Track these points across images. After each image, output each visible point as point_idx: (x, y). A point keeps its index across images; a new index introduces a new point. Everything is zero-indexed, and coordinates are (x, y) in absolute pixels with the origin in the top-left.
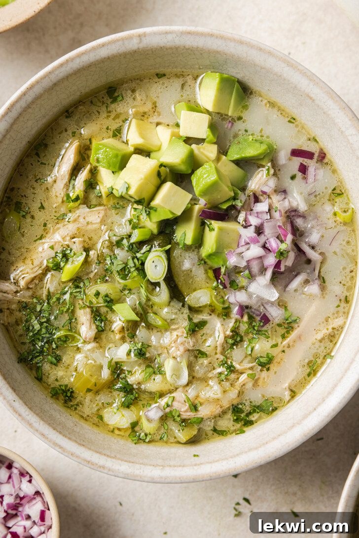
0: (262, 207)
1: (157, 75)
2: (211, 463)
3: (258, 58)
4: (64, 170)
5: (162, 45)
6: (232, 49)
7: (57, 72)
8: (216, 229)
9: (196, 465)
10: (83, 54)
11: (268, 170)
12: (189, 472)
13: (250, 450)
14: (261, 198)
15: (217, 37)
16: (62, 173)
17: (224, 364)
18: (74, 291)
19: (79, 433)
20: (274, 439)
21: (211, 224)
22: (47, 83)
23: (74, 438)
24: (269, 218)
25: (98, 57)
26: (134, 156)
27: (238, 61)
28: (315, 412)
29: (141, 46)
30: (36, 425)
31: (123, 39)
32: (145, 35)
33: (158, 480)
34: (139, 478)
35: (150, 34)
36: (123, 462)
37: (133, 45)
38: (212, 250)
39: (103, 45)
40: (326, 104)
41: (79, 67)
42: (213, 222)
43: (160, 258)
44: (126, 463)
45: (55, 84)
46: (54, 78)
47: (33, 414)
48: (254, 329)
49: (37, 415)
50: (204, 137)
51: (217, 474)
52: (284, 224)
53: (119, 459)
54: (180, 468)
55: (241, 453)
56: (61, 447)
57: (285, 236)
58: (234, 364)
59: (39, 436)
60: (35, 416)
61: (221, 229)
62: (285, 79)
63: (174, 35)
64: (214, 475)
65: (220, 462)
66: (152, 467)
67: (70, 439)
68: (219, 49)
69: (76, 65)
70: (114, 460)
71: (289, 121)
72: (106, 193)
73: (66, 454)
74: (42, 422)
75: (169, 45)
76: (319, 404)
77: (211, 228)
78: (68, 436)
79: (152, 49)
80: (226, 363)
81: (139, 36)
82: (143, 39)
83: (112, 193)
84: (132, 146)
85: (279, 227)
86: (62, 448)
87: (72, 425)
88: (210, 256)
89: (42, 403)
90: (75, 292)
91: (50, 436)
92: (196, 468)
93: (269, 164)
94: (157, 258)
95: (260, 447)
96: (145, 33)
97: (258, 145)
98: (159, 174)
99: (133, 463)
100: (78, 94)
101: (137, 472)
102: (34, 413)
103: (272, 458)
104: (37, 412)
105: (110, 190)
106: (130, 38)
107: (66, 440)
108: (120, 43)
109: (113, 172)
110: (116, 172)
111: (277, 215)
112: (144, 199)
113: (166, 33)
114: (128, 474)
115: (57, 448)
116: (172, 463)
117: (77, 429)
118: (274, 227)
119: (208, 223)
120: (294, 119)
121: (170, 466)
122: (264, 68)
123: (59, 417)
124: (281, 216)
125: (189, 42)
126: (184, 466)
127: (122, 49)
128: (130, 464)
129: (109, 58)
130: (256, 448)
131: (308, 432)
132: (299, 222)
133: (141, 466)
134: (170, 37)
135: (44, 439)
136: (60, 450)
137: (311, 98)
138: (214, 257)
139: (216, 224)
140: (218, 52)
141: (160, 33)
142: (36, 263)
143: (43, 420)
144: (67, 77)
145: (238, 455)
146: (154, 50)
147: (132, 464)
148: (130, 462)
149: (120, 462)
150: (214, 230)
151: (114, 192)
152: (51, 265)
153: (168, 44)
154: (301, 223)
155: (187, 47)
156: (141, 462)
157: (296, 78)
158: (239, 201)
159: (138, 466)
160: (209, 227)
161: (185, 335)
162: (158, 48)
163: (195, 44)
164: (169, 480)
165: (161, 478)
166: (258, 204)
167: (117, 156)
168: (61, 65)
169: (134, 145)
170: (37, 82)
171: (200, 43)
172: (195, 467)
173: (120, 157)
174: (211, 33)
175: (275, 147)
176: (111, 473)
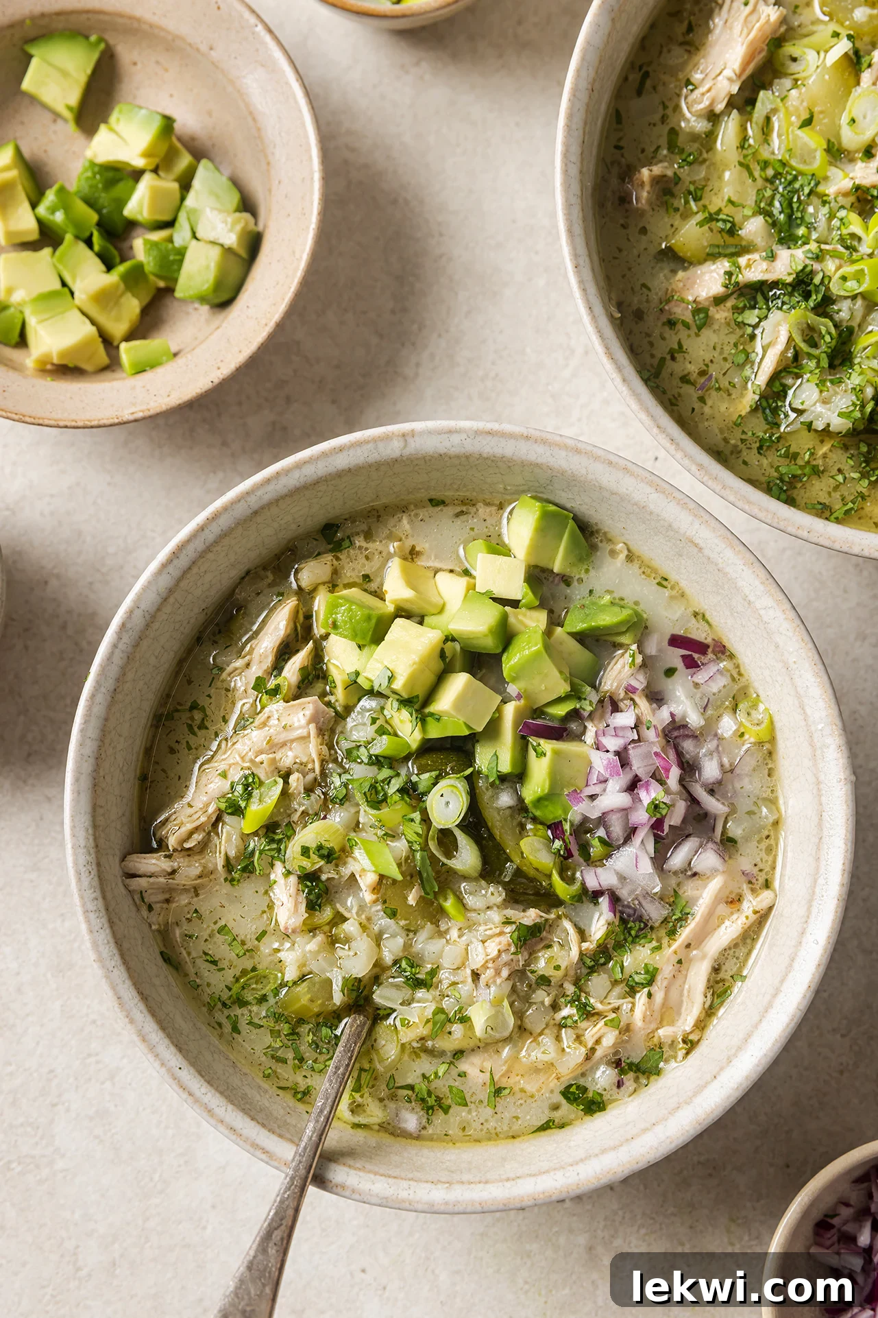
0: (625, 719)
1: (431, 500)
2: (534, 1175)
3: (606, 477)
4: (264, 645)
5: (442, 452)
6: (561, 461)
7: (259, 493)
8: (549, 754)
9: (508, 1180)
10: (306, 462)
11: (633, 656)
12: (495, 1193)
13: (604, 1151)
14: (621, 705)
15: (536, 441)
16: (262, 651)
17: (574, 1001)
18: (267, 848)
19: (295, 1126)
20: (645, 1130)
21: (539, 745)
22: (241, 511)
23: (288, 1136)
24: (636, 738)
25: (331, 469)
26: (399, 622)
27: (572, 481)
28: (716, 1081)
29: (407, 452)
30: (220, 1112)
31: (375, 440)
32: (413, 433)
33: (442, 1208)
34: (407, 1205)
35: (422, 433)
36: (377, 1177)
37: (394, 449)
38: (543, 790)
39: (341, 449)
40: (721, 555)
41: (298, 484)
42: (542, 741)
43: (455, 790)
44: (382, 1178)
45: (256, 513)
46: (254, 502)
47: (213, 1091)
48: (630, 934)
49: (221, 1093)
50: (519, 597)
51: (547, 1194)
52: (663, 749)
53: (370, 1172)
54: (481, 1185)
55: (588, 1158)
56: (265, 1151)
57: (667, 770)
58: (592, 1001)
59: (226, 1132)
60: (218, 1095)
61: (557, 753)
62: (651, 513)
63: (464, 436)
64: (541, 1196)
65: (552, 1173)
66: (429, 1185)
67: (280, 1136)
68: (540, 461)
69: (293, 481)
70: (361, 1174)
71: (659, 584)
72: (344, 682)
73: (276, 1164)
74: (230, 1107)
75: (454, 451)
76: (722, 1069)
77: (540, 751)
78: (278, 1130)
79: (424, 458)
80: (579, 999)
81: (404, 435)
82: (411, 441)
83: (356, 682)
84: (392, 602)
85: (656, 754)
86: (267, 1152)
87: (282, 1112)
88: (539, 801)
89: (227, 1074)
90: (269, 850)
91: (245, 1132)
92: (508, 1184)
93: (634, 647)
94: (450, 788)
95: (621, 1145)
96: (413, 430)
97: (617, 609)
98: (442, 654)
99: (395, 1177)
100: (294, 527)
101: (404, 1194)
102: (217, 1089)
103: (642, 1164)
104: (220, 1089)
105: (353, 678)
106: (387, 438)
107: (274, 1138)
108: (370, 446)
109: (359, 647)
110: (364, 646)
111: (651, 735)
112: (417, 696)
113: (450, 432)
114: (386, 1198)
115: (259, 1153)
116: (465, 1177)
117: (292, 1120)
118: (647, 756)
119: (535, 744)
120: (666, 580)
121: (462, 1183)
122: (616, 494)
123: (258, 1098)
124: (658, 736)
125: (489, 447)
126: (486, 1182)
127: (374, 457)
128: (391, 1181)
129: (350, 470)
130: (614, 1148)
131: (703, 1117)
132: (688, 746)
133: (411, 1183)
134: (456, 439)
135: (234, 1137)
136: (264, 1157)
137: (696, 545)
138: (546, 803)
139: (547, 746)
140: (537, 465)
141: (439, 432)
142: (198, 805)
143: (232, 1102)
144: (277, 501)
145: (582, 1160)
146: (427, 458)
147: (394, 1180)
148: (390, 1176)
149: (372, 1176)
150: (545, 755)
151: (360, 680)
152: (223, 806)
153: (453, 449)
154: (692, 749)
155: (485, 455)
156: (410, 1176)
157: (671, 511)
158: (587, 702)
159: (405, 1184)
160: (535, 750)
161: (513, 949)
162: (436, 455)
163: (498, 451)
164: (461, 1209)
165: (446, 1203)
166: (618, 715)
167: (369, 618)
168: (268, 481)
169: (396, 600)
170: (225, 509)
171: (507, 449)
172: (506, 1183)
173: (374, 621)
174: (525, 435)
175: (645, 616)
176: (356, 1196)
